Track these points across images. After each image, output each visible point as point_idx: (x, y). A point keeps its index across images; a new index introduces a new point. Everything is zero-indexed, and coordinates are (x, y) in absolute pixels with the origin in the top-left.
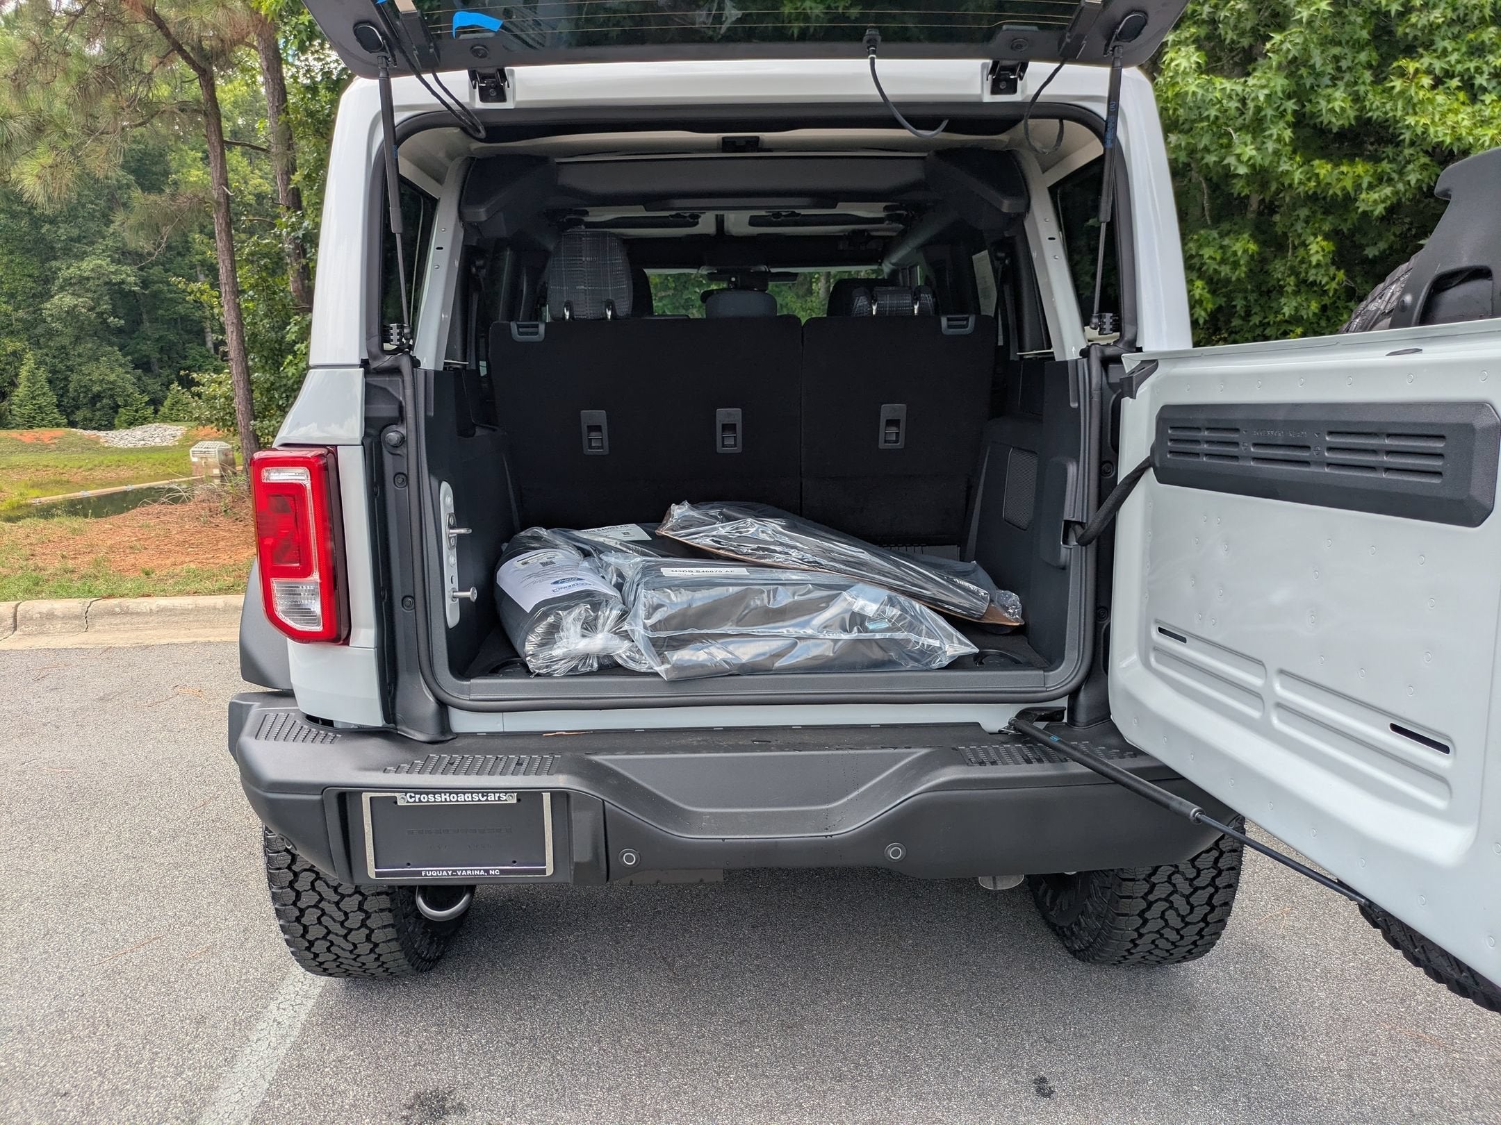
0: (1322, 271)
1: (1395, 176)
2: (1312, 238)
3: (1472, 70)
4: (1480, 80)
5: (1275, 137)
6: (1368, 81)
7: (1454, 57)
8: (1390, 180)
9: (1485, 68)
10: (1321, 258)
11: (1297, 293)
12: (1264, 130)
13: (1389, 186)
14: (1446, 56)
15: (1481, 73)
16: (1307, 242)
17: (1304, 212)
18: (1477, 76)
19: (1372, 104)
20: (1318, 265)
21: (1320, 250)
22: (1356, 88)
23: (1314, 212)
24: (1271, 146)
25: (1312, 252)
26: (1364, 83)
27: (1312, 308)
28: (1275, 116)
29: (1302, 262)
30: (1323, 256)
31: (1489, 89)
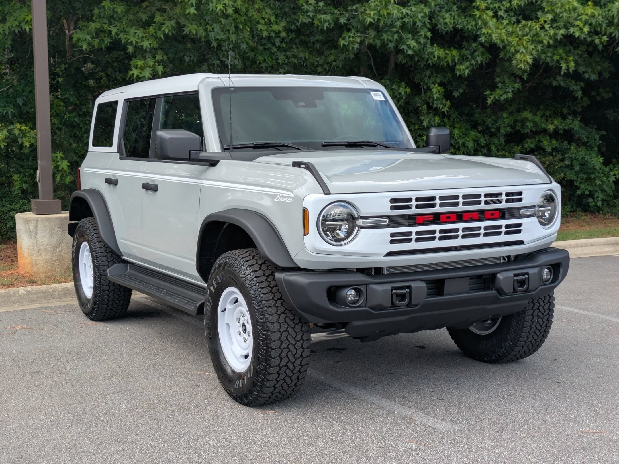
0: (440, 102)
1: (469, 57)
2: (433, 85)
3: (497, 8)
4: (501, 13)
5: (423, 36)
8: (467, 58)
9: (502, 7)
10: (439, 96)
11: (428, 113)
12: (418, 33)
13: (467, 61)
15: (501, 10)
16: (431, 87)
17: (428, 73)
18: (499, 11)
19: (458, 21)
20: (438, 99)
21: (438, 91)
22: (451, 13)
23: (432, 73)
24: (422, 40)
25: (434, 92)
26: (454, 11)
27: (437, 120)
28: (422, 26)
29: (430, 98)
30: (439, 95)
31: (505, 18)
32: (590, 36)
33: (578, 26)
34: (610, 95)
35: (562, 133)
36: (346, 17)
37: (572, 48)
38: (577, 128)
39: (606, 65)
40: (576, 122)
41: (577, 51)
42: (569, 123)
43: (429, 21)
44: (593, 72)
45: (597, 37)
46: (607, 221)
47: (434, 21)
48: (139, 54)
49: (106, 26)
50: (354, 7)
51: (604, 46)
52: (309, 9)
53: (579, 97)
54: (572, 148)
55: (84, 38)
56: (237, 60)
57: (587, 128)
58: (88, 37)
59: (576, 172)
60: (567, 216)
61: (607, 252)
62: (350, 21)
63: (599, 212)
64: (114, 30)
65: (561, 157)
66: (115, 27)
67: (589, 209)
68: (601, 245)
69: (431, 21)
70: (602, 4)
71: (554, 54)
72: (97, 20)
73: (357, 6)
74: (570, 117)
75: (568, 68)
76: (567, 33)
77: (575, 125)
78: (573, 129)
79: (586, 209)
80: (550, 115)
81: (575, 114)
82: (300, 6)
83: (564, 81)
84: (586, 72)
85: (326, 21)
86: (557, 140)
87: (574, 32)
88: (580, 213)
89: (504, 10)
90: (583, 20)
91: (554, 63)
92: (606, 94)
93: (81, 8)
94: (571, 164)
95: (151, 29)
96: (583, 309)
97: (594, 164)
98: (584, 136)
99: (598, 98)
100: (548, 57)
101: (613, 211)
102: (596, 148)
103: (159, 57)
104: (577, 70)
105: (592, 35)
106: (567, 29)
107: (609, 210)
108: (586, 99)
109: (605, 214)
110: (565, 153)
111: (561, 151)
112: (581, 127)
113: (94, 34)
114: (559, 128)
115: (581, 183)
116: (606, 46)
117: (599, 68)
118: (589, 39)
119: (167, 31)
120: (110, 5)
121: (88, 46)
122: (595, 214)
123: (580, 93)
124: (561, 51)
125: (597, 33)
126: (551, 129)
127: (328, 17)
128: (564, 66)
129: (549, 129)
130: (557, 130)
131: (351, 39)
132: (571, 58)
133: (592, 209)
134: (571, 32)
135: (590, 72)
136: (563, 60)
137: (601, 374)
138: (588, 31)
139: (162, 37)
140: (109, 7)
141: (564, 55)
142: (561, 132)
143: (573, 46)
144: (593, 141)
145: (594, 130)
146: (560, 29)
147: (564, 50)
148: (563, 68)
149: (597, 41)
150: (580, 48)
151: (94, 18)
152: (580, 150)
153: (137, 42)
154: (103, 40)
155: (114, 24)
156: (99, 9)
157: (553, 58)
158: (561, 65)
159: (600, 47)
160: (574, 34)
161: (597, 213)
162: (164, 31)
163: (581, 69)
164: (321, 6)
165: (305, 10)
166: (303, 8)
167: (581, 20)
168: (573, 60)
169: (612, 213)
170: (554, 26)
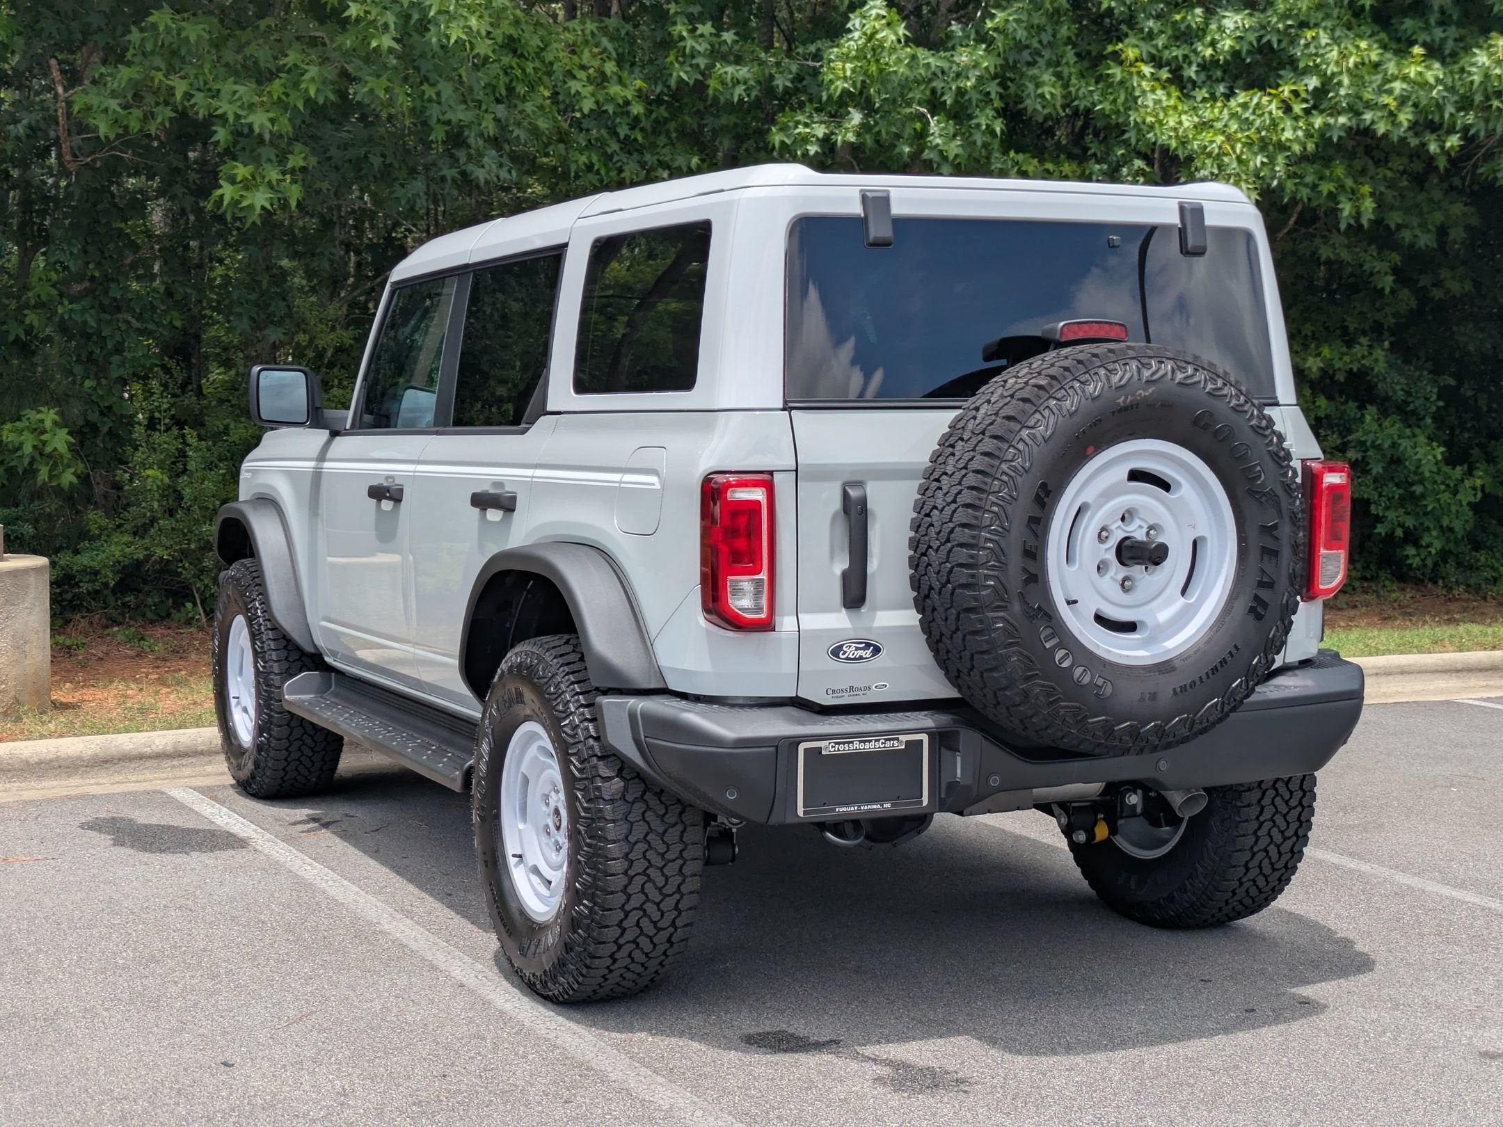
3: (1180, 58)
4: (1189, 72)
5: (984, 127)
6: (1072, 62)
7: (1161, 41)
9: (1193, 58)
12: (970, 117)
14: (1152, 39)
15: (1190, 64)
18: (1185, 66)
19: (1078, 90)
22: (1059, 69)
24: (979, 139)
26: (1067, 63)
28: (981, 101)
31: (1199, 83)
32: (1417, 135)
33: (1386, 105)
34: (1468, 286)
35: (1342, 379)
36: (791, 73)
37: (1370, 162)
38: (1381, 367)
39: (1458, 209)
40: (1379, 354)
41: (1382, 172)
42: (1359, 355)
43: (1000, 90)
44: (1423, 226)
45: (1434, 137)
46: (1453, 606)
47: (1013, 89)
48: (244, 149)
49: (159, 76)
50: (812, 48)
51: (1451, 161)
52: (698, 47)
53: (1387, 291)
54: (1368, 418)
55: (103, 107)
56: (505, 169)
57: (1407, 368)
58: (113, 104)
59: (1375, 480)
60: (1354, 589)
61: (1442, 692)
62: (805, 83)
63: (1435, 583)
64: (181, 88)
65: (1339, 442)
66: (182, 78)
67: (1412, 574)
68: (1426, 672)
69: (1006, 88)
70: (1447, 52)
71: (1321, 178)
72: (137, 60)
73: (819, 44)
74: (1364, 341)
75: (1358, 215)
76: (1358, 125)
77: (1376, 360)
78: (1373, 369)
79: (1403, 575)
80: (1313, 333)
81: (1377, 330)
82: (676, 38)
83: (1348, 247)
84: (1406, 226)
85: (738, 82)
86: (1330, 398)
87: (1373, 122)
88: (1387, 583)
89: (1199, 65)
90: (1397, 92)
91: (1322, 201)
92: (1455, 284)
93: (104, 27)
94: (1363, 458)
95: (276, 87)
96: (1352, 855)
97: (1420, 460)
98: (1398, 387)
99: (1437, 294)
100: (1306, 185)
101: (1472, 581)
102: (1429, 421)
103: (295, 161)
104: (1383, 219)
105: (1422, 132)
106: (1358, 114)
107: (1461, 579)
108: (1405, 293)
109: (1451, 589)
110: (1350, 431)
111: (1337, 425)
112: (1391, 365)
113: (129, 96)
114: (1337, 367)
115: (1387, 508)
116: (1457, 161)
117: (1438, 217)
118: (1414, 142)
119: (312, 93)
120: (170, 23)
121: (112, 126)
122: (1426, 587)
123: (1390, 279)
124: (1340, 171)
125: (1434, 127)
126: (1314, 369)
127: (743, 72)
128: (1346, 208)
129: (1310, 368)
130: (1331, 372)
131: (801, 129)
132: (1366, 189)
133: (1418, 574)
134: (1368, 123)
135: (1415, 224)
136: (1346, 192)
137: (1372, 1062)
138: (1409, 121)
139: (301, 106)
140: (167, 27)
141: (1349, 183)
142: (1341, 377)
143: (1372, 158)
144: (1421, 401)
145: (1425, 373)
146: (1339, 113)
147: (1350, 166)
148: (1346, 213)
149: (1433, 148)
150: (1390, 165)
151: (129, 55)
152: (1386, 423)
153: (238, 117)
154: (152, 114)
155: (181, 69)
156: (142, 30)
157: (1320, 188)
158: (1340, 206)
159: (1442, 163)
160: (1374, 127)
161: (1430, 585)
162: (306, 90)
163: (1394, 219)
164: (729, 42)
165: (687, 51)
166: (682, 44)
167: (1390, 92)
168: (1372, 194)
169: (1468, 586)
170: (1322, 107)
